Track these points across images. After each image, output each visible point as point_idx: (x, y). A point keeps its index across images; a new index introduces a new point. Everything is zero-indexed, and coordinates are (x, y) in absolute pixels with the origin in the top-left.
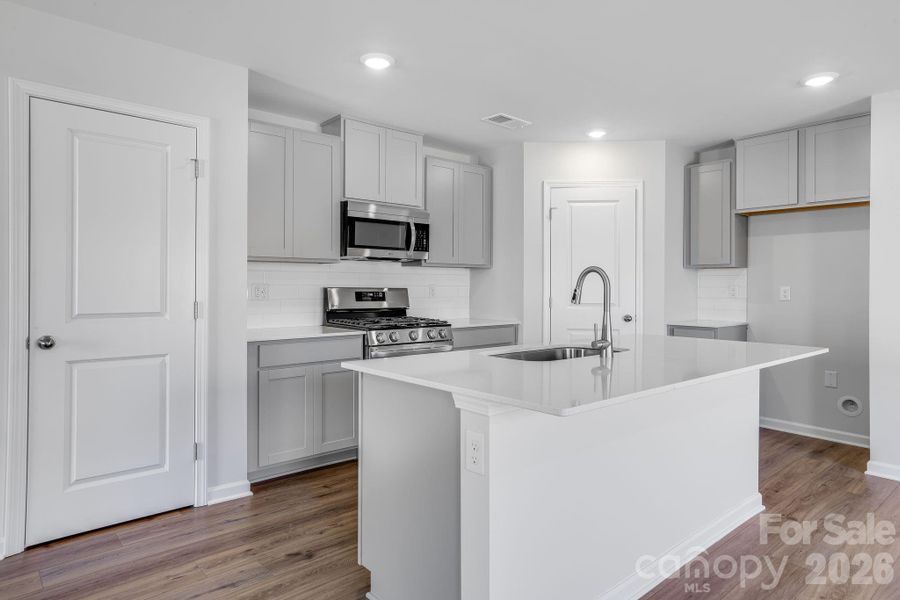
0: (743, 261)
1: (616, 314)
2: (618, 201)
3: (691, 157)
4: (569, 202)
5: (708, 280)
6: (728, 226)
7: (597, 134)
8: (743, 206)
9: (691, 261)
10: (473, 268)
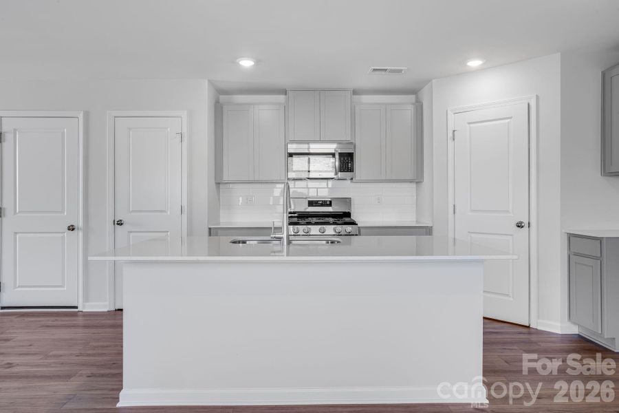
2: (511, 118)
4: (469, 123)
7: (474, 63)
9: (606, 169)
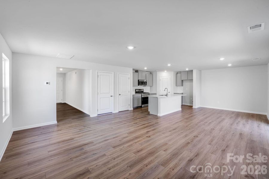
0: (182, 85)
1: (168, 92)
2: (168, 78)
3: (176, 73)
4: (162, 79)
5: (178, 87)
6: (180, 82)
7: (166, 71)
8: (182, 79)
9: (176, 85)
10: (150, 86)
